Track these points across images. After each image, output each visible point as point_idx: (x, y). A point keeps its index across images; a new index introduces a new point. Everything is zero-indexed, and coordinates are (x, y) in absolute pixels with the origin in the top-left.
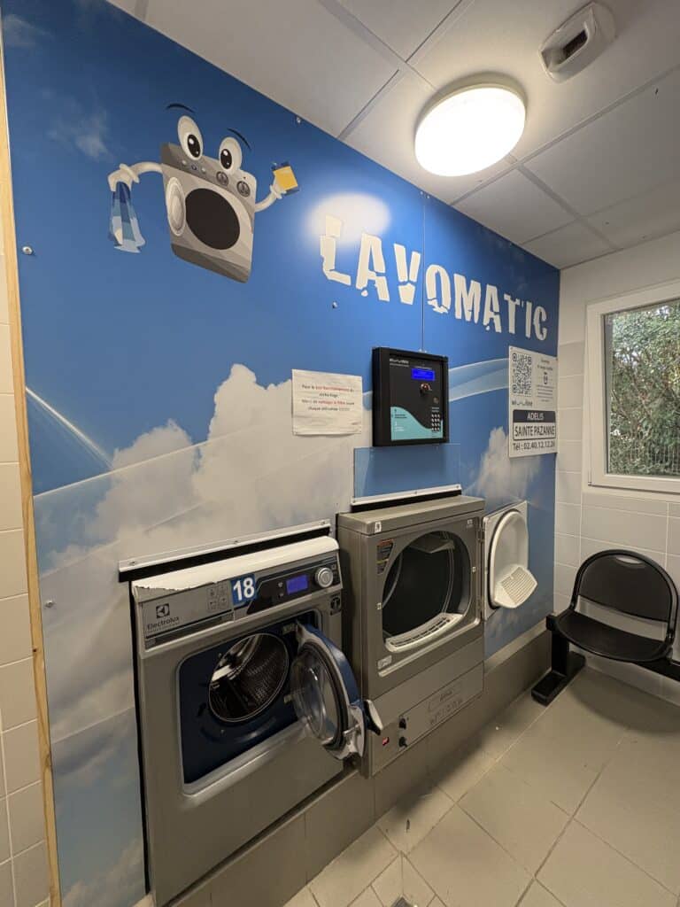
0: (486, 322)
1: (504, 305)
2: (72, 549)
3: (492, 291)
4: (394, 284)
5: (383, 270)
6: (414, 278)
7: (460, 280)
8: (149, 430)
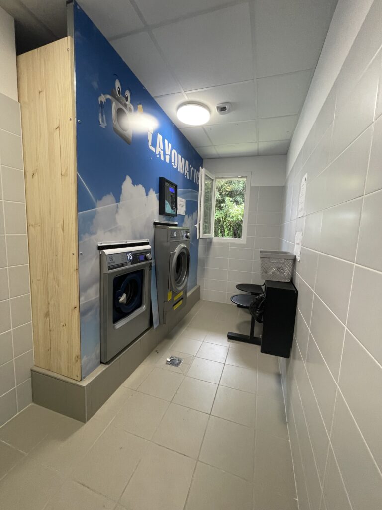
0: (185, 174)
1: (189, 168)
2: (87, 235)
3: (187, 162)
4: (165, 155)
5: (162, 149)
6: (169, 154)
7: (179, 156)
8: (106, 195)
